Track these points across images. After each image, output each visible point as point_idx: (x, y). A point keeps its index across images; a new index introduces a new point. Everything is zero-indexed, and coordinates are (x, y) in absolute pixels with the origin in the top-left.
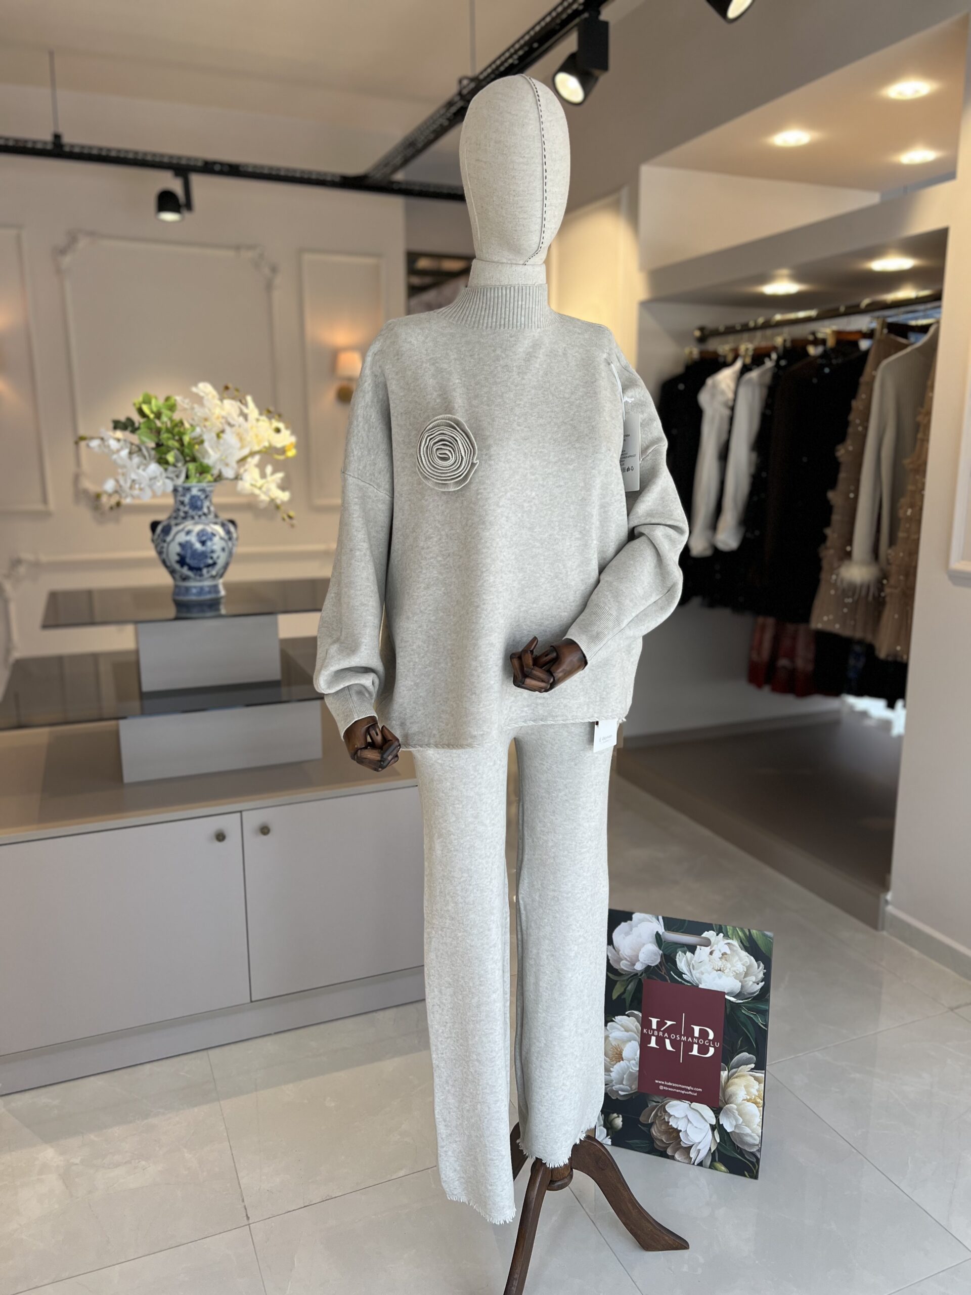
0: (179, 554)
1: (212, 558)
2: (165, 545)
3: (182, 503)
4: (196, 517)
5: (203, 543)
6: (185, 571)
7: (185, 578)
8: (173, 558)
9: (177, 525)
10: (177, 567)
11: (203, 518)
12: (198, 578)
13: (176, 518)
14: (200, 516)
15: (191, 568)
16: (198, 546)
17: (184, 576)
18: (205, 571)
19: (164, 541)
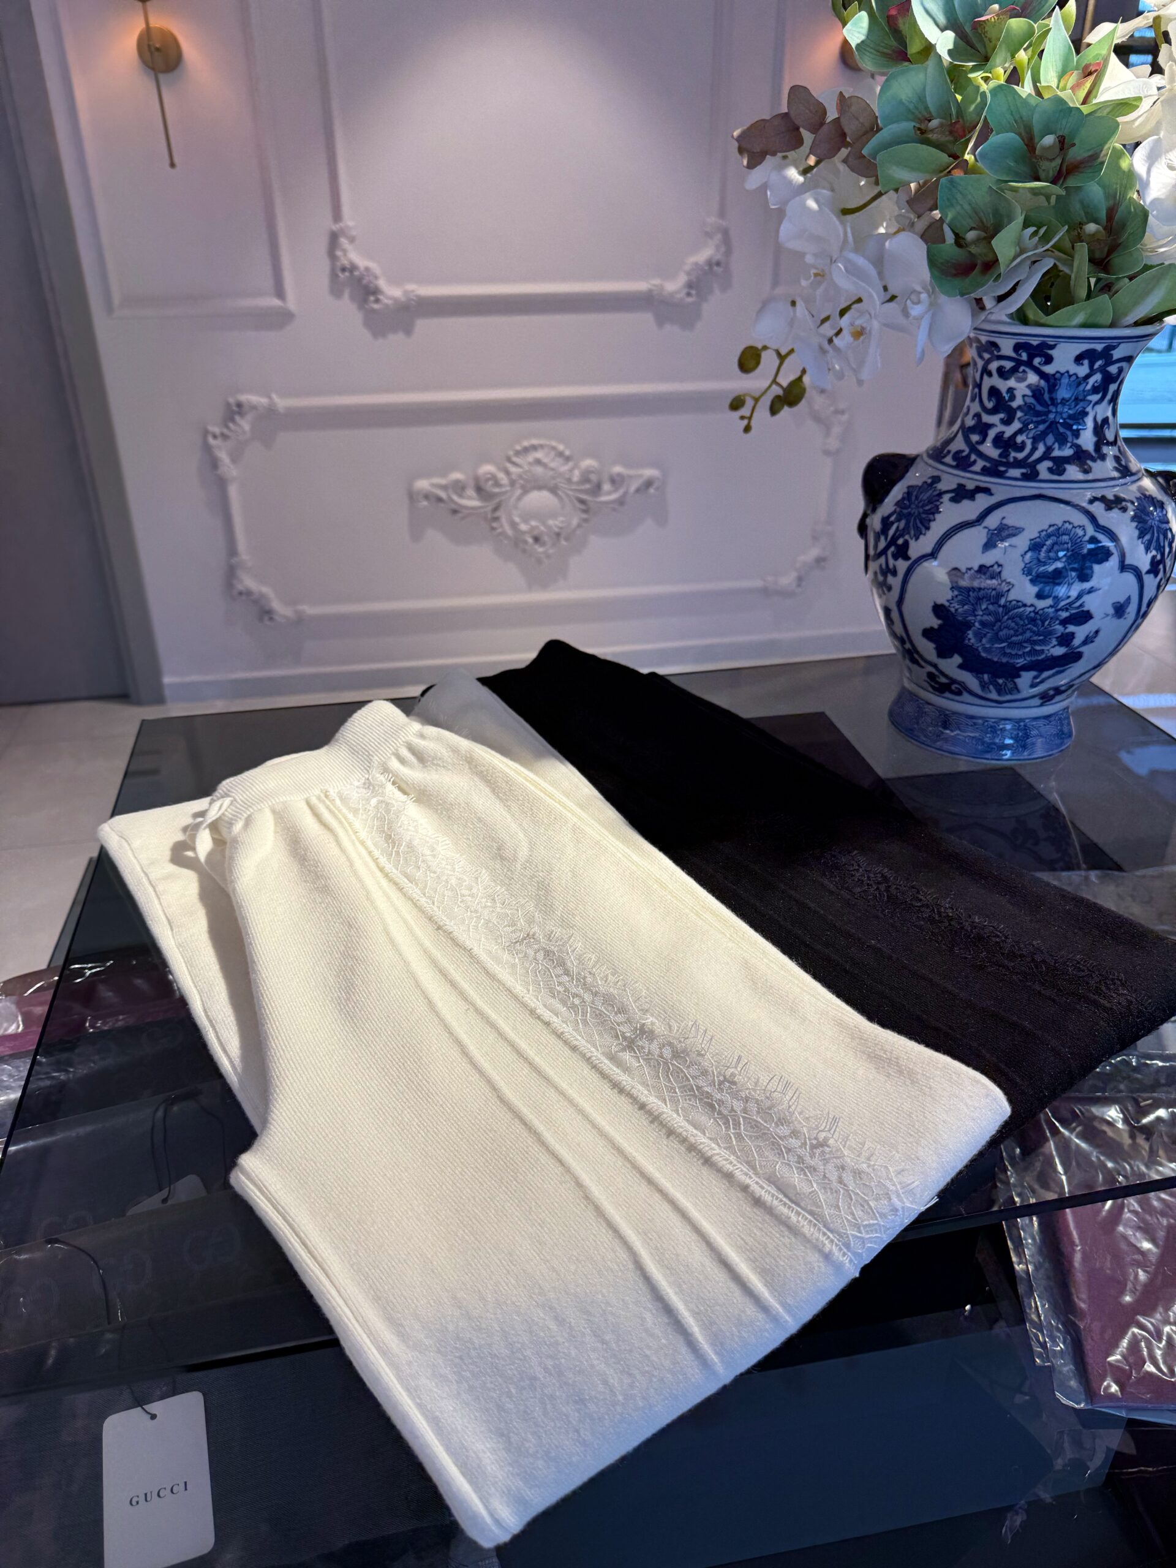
0: (939, 610)
1: (1066, 640)
2: (902, 565)
3: (1001, 403)
4: (1043, 468)
5: (1047, 580)
6: (951, 666)
7: (946, 687)
8: (922, 618)
9: (961, 494)
10: (928, 649)
11: (1073, 472)
12: (994, 695)
13: (962, 463)
14: (1059, 466)
15: (972, 663)
16: (1024, 591)
17: (943, 680)
18: (1027, 677)
19: (902, 552)
